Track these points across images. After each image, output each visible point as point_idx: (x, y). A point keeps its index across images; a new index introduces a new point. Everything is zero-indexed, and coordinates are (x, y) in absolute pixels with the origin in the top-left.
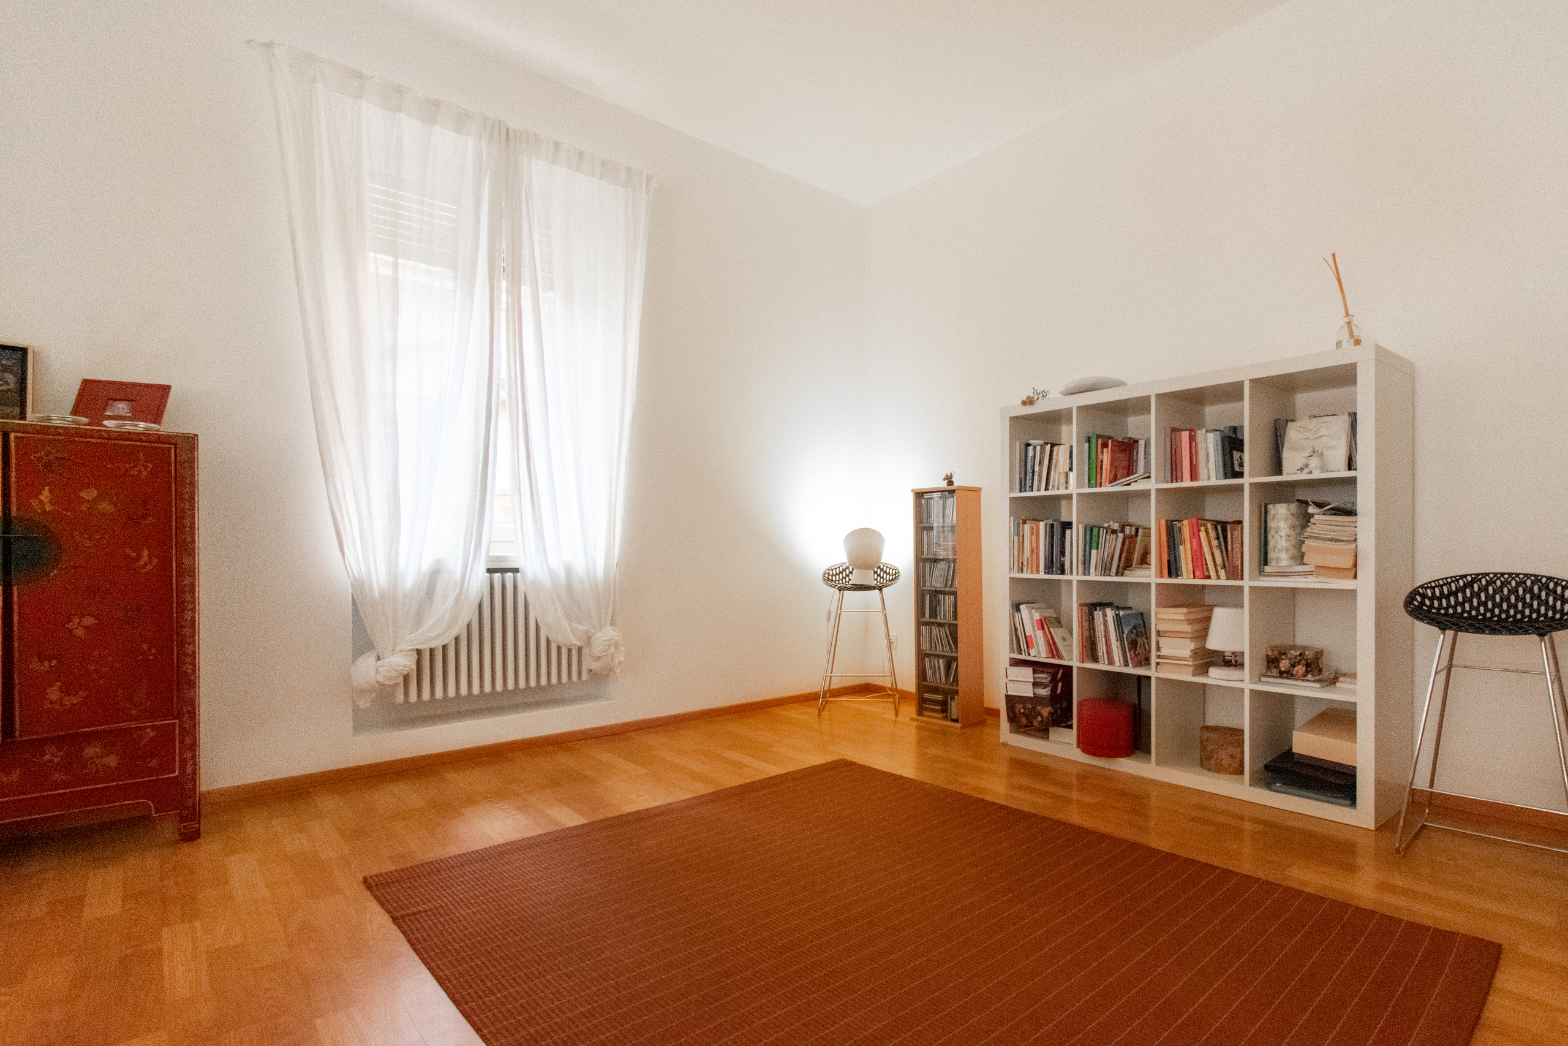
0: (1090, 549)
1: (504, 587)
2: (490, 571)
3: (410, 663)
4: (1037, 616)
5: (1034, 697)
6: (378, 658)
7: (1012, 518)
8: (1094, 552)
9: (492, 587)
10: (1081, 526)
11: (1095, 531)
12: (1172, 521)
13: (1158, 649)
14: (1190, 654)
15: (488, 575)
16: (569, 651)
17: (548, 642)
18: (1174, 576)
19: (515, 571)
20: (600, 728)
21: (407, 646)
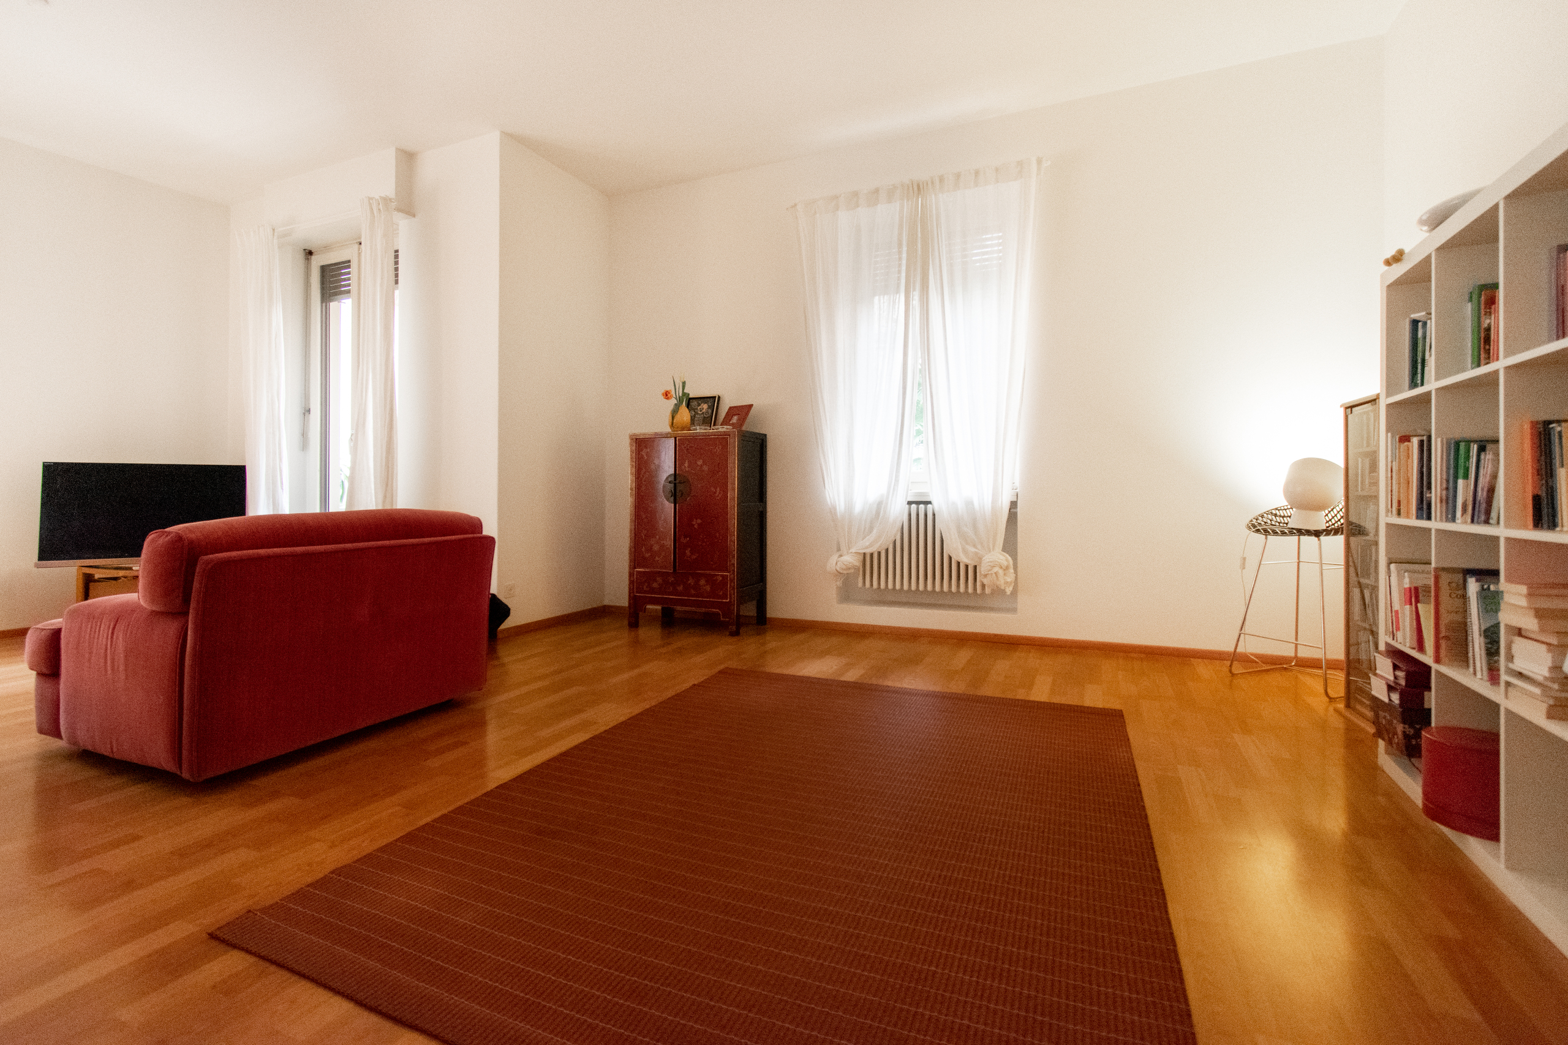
0: (1456, 478)
1: (926, 515)
2: (910, 503)
3: (858, 563)
4: (1407, 584)
5: (1389, 704)
6: (841, 556)
7: (1389, 434)
8: (1461, 482)
9: (910, 515)
10: (1439, 440)
11: (1462, 446)
12: (1551, 422)
13: (1510, 658)
14: (1547, 674)
15: (907, 506)
16: (967, 566)
17: (950, 558)
18: (1545, 526)
19: (930, 503)
20: (1002, 636)
21: (853, 550)
